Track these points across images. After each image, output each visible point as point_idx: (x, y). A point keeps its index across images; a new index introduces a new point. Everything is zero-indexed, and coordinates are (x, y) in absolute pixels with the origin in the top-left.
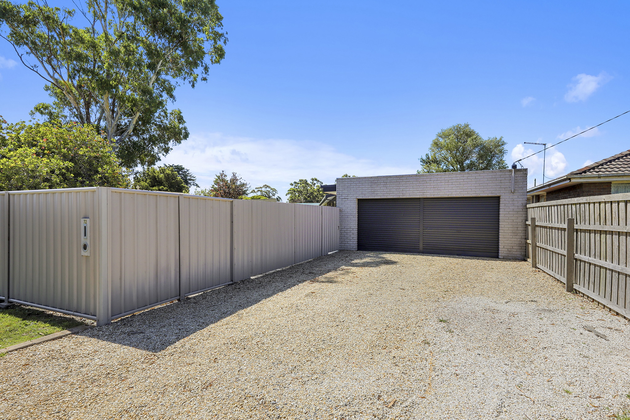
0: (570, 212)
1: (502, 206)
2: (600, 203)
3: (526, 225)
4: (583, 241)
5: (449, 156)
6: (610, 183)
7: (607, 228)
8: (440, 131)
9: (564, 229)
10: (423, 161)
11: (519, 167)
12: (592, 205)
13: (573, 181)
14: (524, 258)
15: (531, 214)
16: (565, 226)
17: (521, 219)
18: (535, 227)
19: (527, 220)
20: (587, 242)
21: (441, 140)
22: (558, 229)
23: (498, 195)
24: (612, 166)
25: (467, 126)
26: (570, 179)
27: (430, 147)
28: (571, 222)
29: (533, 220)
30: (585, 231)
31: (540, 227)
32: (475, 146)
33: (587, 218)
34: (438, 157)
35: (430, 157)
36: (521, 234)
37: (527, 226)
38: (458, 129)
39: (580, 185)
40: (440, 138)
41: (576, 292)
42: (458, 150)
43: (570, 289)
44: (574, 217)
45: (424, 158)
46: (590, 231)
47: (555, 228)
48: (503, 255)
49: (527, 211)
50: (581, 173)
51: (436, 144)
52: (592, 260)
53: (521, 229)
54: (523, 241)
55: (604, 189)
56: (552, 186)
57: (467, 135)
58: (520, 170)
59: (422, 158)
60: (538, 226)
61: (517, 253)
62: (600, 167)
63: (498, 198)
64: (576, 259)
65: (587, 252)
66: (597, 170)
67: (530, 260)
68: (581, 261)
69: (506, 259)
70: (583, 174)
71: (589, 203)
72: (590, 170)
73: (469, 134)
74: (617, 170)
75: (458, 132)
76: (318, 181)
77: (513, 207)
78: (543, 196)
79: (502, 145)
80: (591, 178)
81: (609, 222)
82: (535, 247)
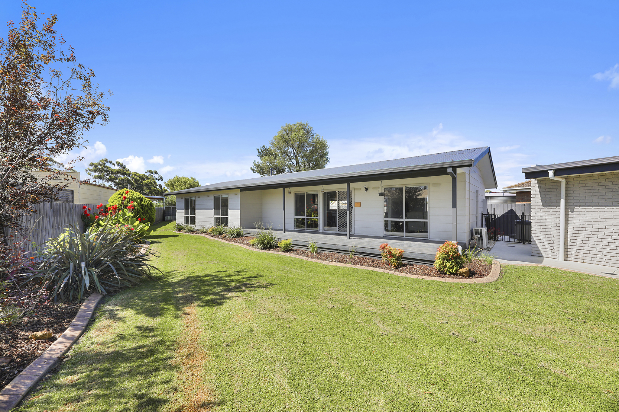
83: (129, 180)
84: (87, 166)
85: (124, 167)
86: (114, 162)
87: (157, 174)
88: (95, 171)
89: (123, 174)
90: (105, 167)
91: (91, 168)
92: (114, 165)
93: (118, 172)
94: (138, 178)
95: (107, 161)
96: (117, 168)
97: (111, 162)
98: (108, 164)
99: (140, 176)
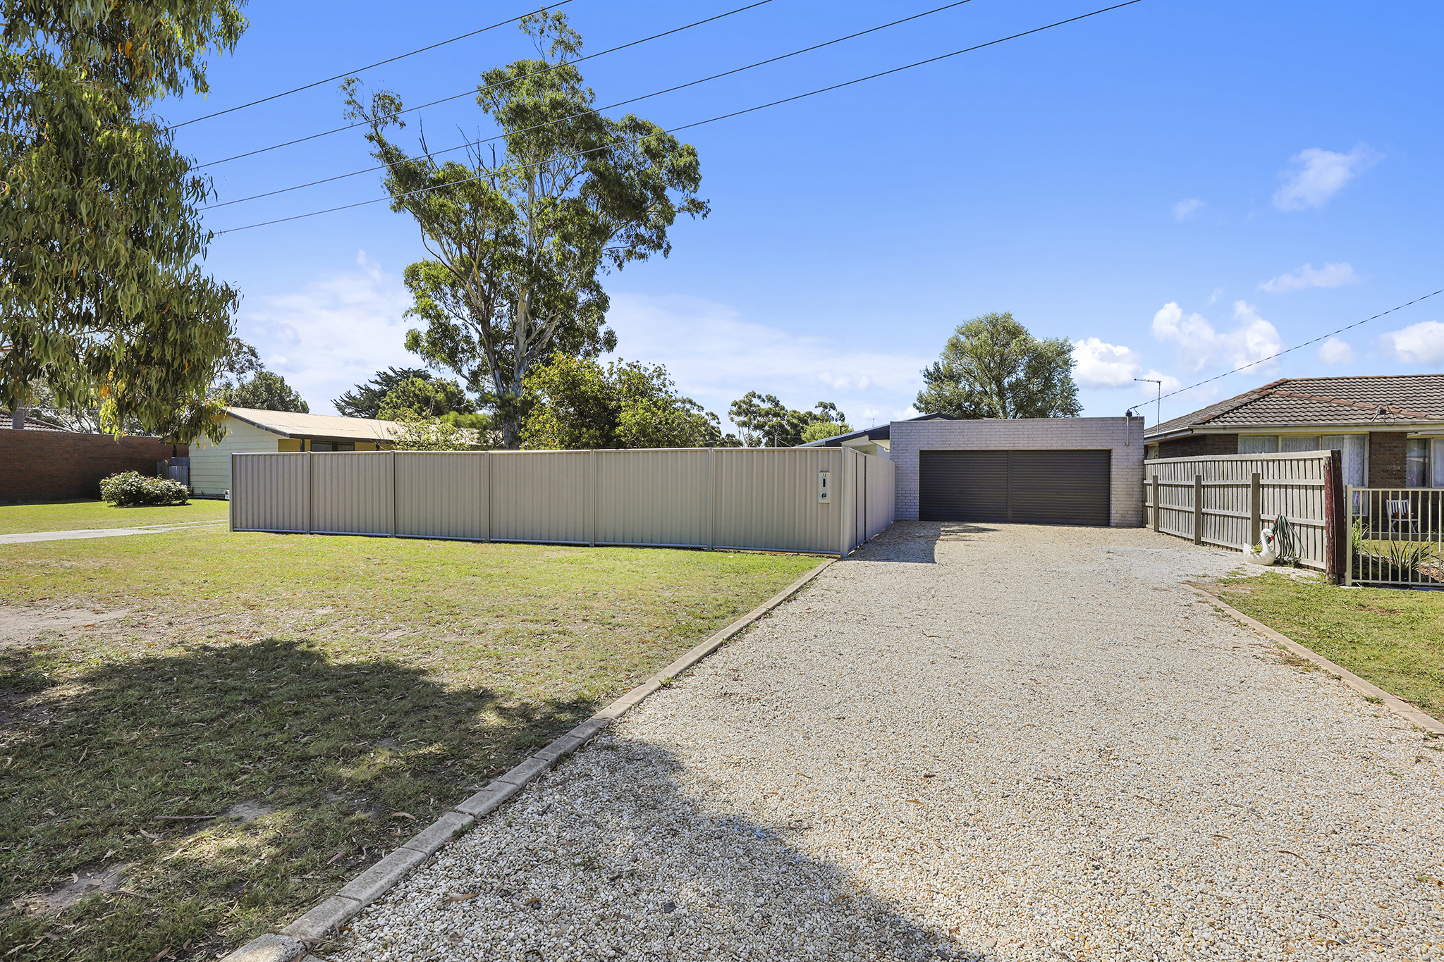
0: (1197, 469)
1: (1114, 462)
2: (1223, 461)
3: (1143, 484)
4: (1209, 496)
5: (974, 366)
6: (1237, 435)
7: (1229, 482)
8: (961, 324)
9: (1192, 486)
10: (928, 375)
11: (1134, 415)
12: (1217, 463)
13: (1196, 432)
14: (1142, 523)
15: (1150, 472)
16: (1193, 483)
17: (1137, 477)
18: (1157, 486)
19: (1144, 479)
20: (1213, 496)
21: (963, 338)
22: (1185, 486)
23: (1109, 448)
24: (1239, 415)
25: (1008, 316)
26: (1192, 430)
27: (943, 350)
28: (1198, 478)
29: (1155, 478)
30: (1211, 486)
31: (1164, 485)
32: (1023, 352)
33: (1213, 474)
34: (957, 367)
35: (942, 368)
36: (1137, 496)
37: (1144, 486)
38: (994, 322)
39: (1203, 437)
40: (961, 336)
41: (1204, 544)
42: (993, 356)
43: (1199, 542)
44: (1201, 474)
45: (931, 369)
46: (1215, 486)
47: (1182, 486)
48: (1116, 521)
49: (1144, 469)
50: (1204, 423)
51: (955, 347)
52: (1217, 511)
53: (1137, 489)
54: (1140, 504)
55: (1230, 442)
56: (1169, 437)
57: (1009, 332)
58: (1135, 418)
59: (927, 370)
60: (1160, 485)
61: (1132, 518)
62: (1226, 415)
63: (1109, 452)
64: (1203, 514)
65: (1213, 506)
66: (1223, 420)
67: (1151, 525)
68: (1207, 514)
69: (1119, 526)
70: (1207, 424)
71: (1215, 461)
72: (1214, 419)
73: (1015, 332)
74: (1244, 420)
75: (994, 326)
76: (695, 404)
77: (1127, 464)
78: (1153, 447)
79: (1069, 351)
80: (1215, 428)
81: (1230, 477)
82: (1157, 509)
83: (782, 426)
84: (729, 407)
85: (777, 405)
86: (764, 397)
87: (834, 408)
88: (739, 414)
89: (776, 415)
90: (751, 406)
91: (734, 409)
92: (764, 401)
93: (767, 414)
94: (795, 421)
95: (753, 395)
96: (766, 406)
97: (759, 397)
98: (755, 401)
99: (799, 419)
